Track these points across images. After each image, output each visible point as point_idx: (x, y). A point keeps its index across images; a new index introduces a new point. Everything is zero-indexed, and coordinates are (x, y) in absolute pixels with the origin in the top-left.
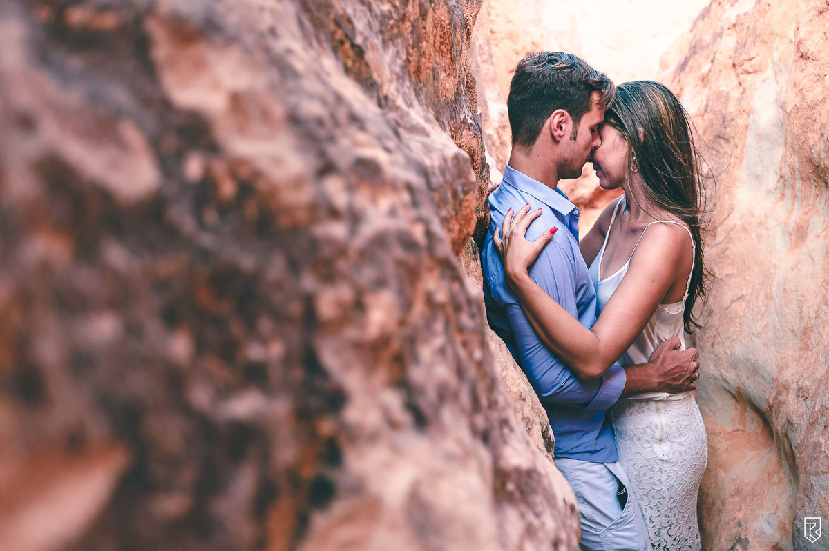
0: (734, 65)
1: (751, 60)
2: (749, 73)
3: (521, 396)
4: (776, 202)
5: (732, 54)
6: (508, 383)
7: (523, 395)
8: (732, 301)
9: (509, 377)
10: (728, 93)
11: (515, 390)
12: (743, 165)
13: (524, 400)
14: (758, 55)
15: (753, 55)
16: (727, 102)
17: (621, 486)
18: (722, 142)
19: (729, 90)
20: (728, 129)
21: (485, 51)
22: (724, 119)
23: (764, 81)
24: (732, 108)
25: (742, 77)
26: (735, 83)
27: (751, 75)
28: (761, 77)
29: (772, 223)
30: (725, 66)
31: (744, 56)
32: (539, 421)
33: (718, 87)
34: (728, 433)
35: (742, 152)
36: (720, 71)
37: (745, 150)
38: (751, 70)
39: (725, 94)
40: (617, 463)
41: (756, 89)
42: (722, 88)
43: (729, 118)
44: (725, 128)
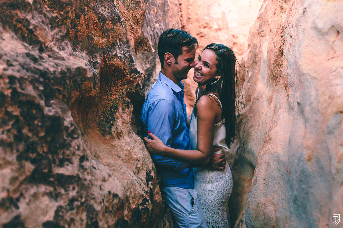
0: (259, 33)
1: (263, 31)
2: (262, 37)
3: (137, 159)
4: (266, 88)
5: (258, 29)
6: (132, 154)
7: (139, 159)
8: (250, 127)
9: (133, 152)
10: (257, 44)
11: (135, 157)
12: (260, 73)
13: (139, 161)
14: (265, 29)
15: (264, 30)
16: (256, 48)
17: (193, 199)
18: (255, 64)
19: (257, 43)
20: (256, 59)
21: (176, 27)
22: (255, 54)
23: (266, 40)
24: (257, 51)
25: (261, 38)
26: (259, 41)
27: (263, 37)
28: (265, 38)
29: (264, 96)
30: (256, 33)
31: (261, 30)
32: (146, 169)
33: (254, 42)
35: (260, 68)
36: (255, 36)
37: (260, 67)
38: (263, 36)
39: (256, 45)
40: (194, 190)
41: (264, 43)
42: (255, 42)
43: (257, 55)
44: (256, 58)
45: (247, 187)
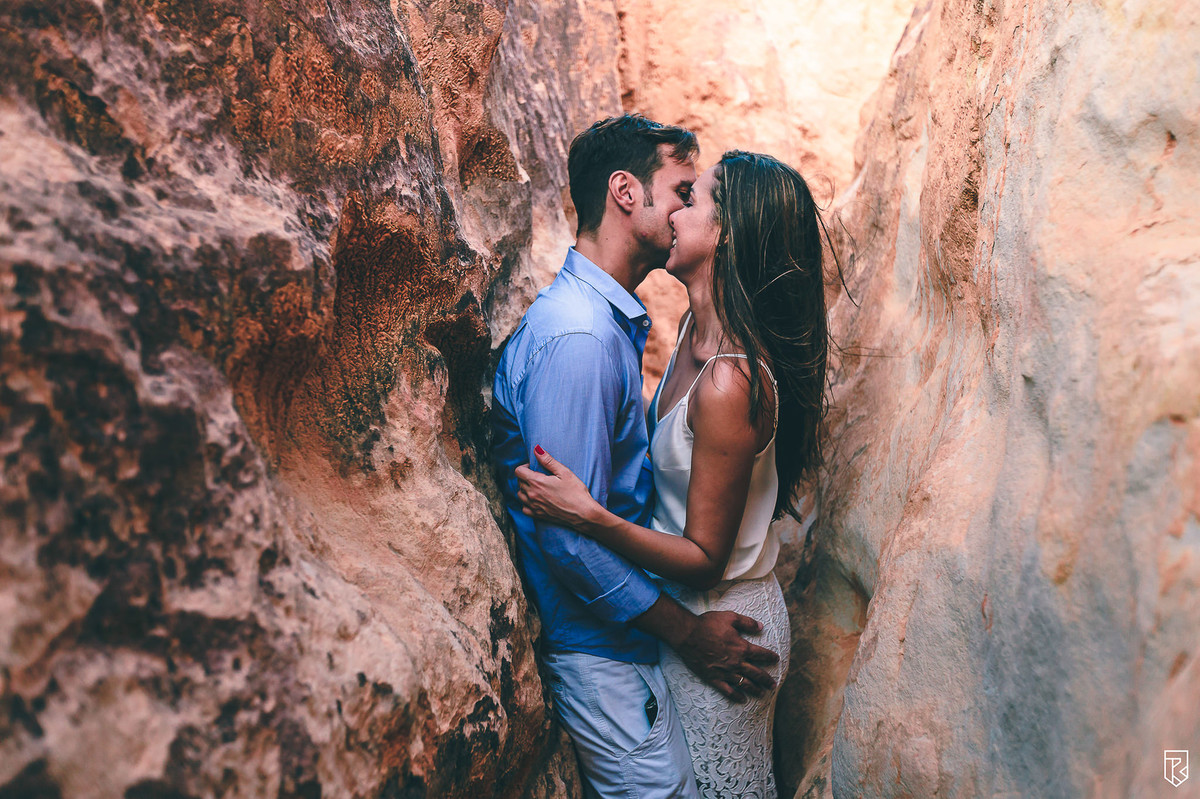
0: (893, 126)
1: (908, 119)
2: (906, 138)
3: (460, 560)
4: (914, 319)
5: (891, 110)
6: (443, 541)
7: (465, 560)
8: (855, 454)
9: (447, 534)
10: (885, 164)
11: (453, 551)
12: (894, 265)
13: (465, 565)
14: (915, 113)
15: (910, 114)
16: (882, 179)
17: (652, 699)
18: (877, 233)
19: (886, 161)
20: (883, 214)
22: (879, 199)
23: (917, 151)
24: (887, 187)
25: (900, 142)
26: (892, 153)
27: (908, 141)
28: (914, 144)
29: (906, 347)
30: (884, 127)
31: (902, 116)
32: (490, 595)
33: (875, 156)
34: (846, 638)
35: (894, 248)
36: (879, 134)
37: (897, 245)
38: (907, 135)
39: (882, 166)
41: (909, 161)
42: (880, 158)
43: (884, 202)
44: (881, 213)
45: (841, 660)
